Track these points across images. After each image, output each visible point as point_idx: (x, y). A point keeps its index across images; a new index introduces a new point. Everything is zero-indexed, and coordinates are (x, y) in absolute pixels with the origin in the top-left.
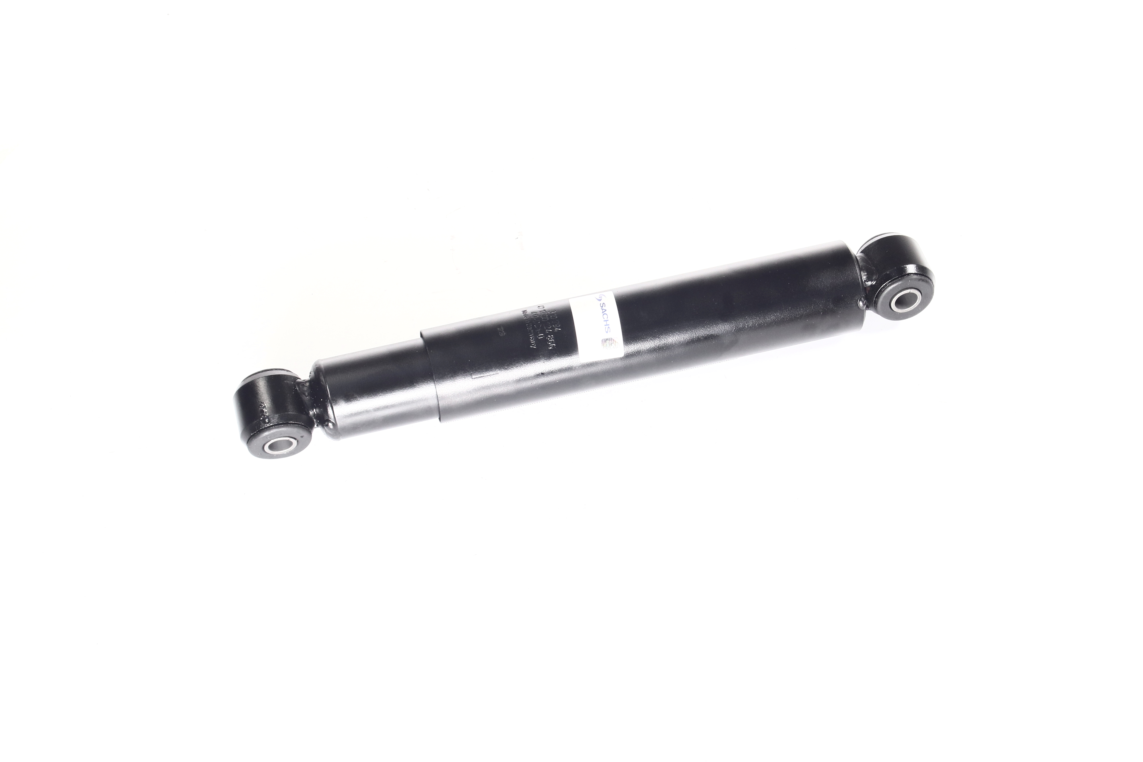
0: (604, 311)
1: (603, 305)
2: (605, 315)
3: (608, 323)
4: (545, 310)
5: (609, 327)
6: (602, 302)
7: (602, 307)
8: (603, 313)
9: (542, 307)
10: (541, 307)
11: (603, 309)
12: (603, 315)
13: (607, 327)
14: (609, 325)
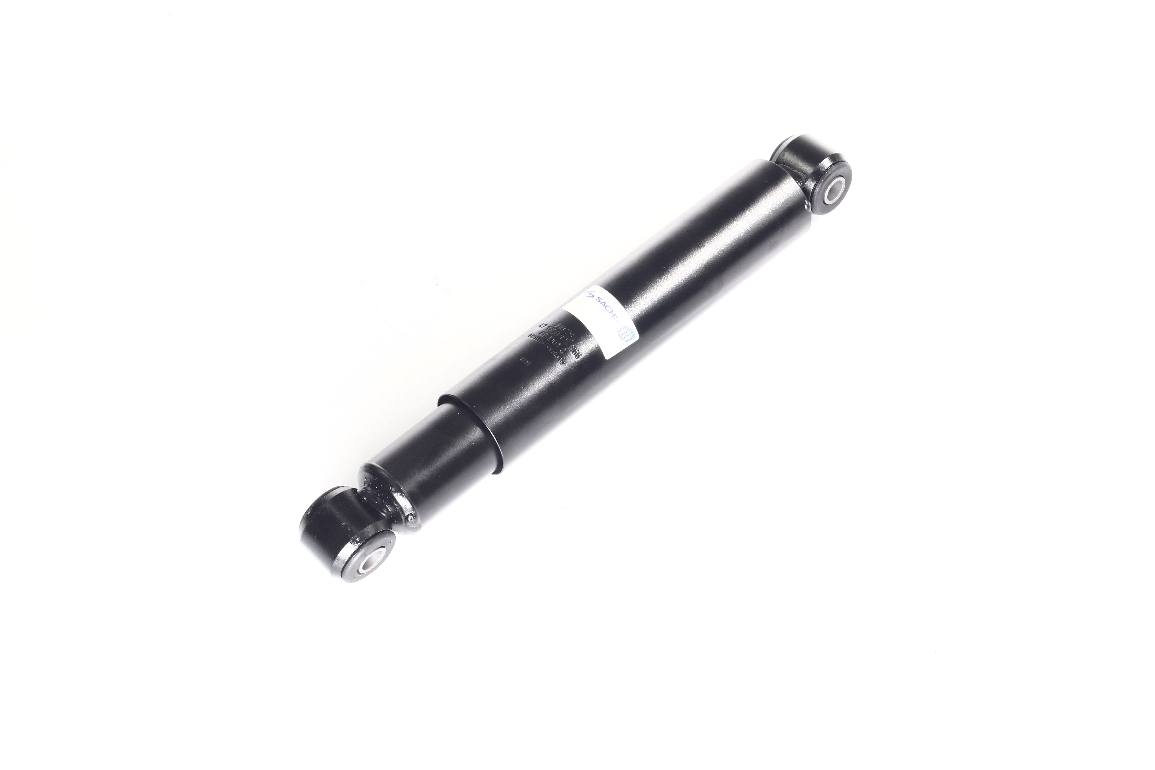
0: (604, 304)
1: (599, 300)
2: (607, 307)
3: (614, 313)
4: (549, 326)
5: (617, 317)
6: (596, 297)
7: (600, 301)
8: (604, 306)
9: (544, 325)
10: (542, 326)
11: (602, 303)
12: (606, 307)
13: (615, 317)
14: (616, 315)
